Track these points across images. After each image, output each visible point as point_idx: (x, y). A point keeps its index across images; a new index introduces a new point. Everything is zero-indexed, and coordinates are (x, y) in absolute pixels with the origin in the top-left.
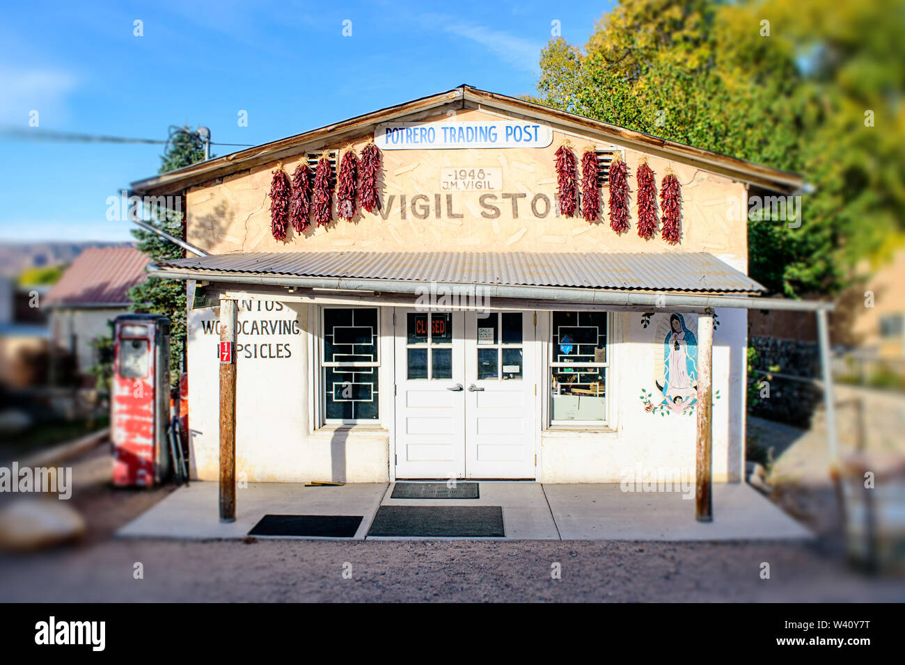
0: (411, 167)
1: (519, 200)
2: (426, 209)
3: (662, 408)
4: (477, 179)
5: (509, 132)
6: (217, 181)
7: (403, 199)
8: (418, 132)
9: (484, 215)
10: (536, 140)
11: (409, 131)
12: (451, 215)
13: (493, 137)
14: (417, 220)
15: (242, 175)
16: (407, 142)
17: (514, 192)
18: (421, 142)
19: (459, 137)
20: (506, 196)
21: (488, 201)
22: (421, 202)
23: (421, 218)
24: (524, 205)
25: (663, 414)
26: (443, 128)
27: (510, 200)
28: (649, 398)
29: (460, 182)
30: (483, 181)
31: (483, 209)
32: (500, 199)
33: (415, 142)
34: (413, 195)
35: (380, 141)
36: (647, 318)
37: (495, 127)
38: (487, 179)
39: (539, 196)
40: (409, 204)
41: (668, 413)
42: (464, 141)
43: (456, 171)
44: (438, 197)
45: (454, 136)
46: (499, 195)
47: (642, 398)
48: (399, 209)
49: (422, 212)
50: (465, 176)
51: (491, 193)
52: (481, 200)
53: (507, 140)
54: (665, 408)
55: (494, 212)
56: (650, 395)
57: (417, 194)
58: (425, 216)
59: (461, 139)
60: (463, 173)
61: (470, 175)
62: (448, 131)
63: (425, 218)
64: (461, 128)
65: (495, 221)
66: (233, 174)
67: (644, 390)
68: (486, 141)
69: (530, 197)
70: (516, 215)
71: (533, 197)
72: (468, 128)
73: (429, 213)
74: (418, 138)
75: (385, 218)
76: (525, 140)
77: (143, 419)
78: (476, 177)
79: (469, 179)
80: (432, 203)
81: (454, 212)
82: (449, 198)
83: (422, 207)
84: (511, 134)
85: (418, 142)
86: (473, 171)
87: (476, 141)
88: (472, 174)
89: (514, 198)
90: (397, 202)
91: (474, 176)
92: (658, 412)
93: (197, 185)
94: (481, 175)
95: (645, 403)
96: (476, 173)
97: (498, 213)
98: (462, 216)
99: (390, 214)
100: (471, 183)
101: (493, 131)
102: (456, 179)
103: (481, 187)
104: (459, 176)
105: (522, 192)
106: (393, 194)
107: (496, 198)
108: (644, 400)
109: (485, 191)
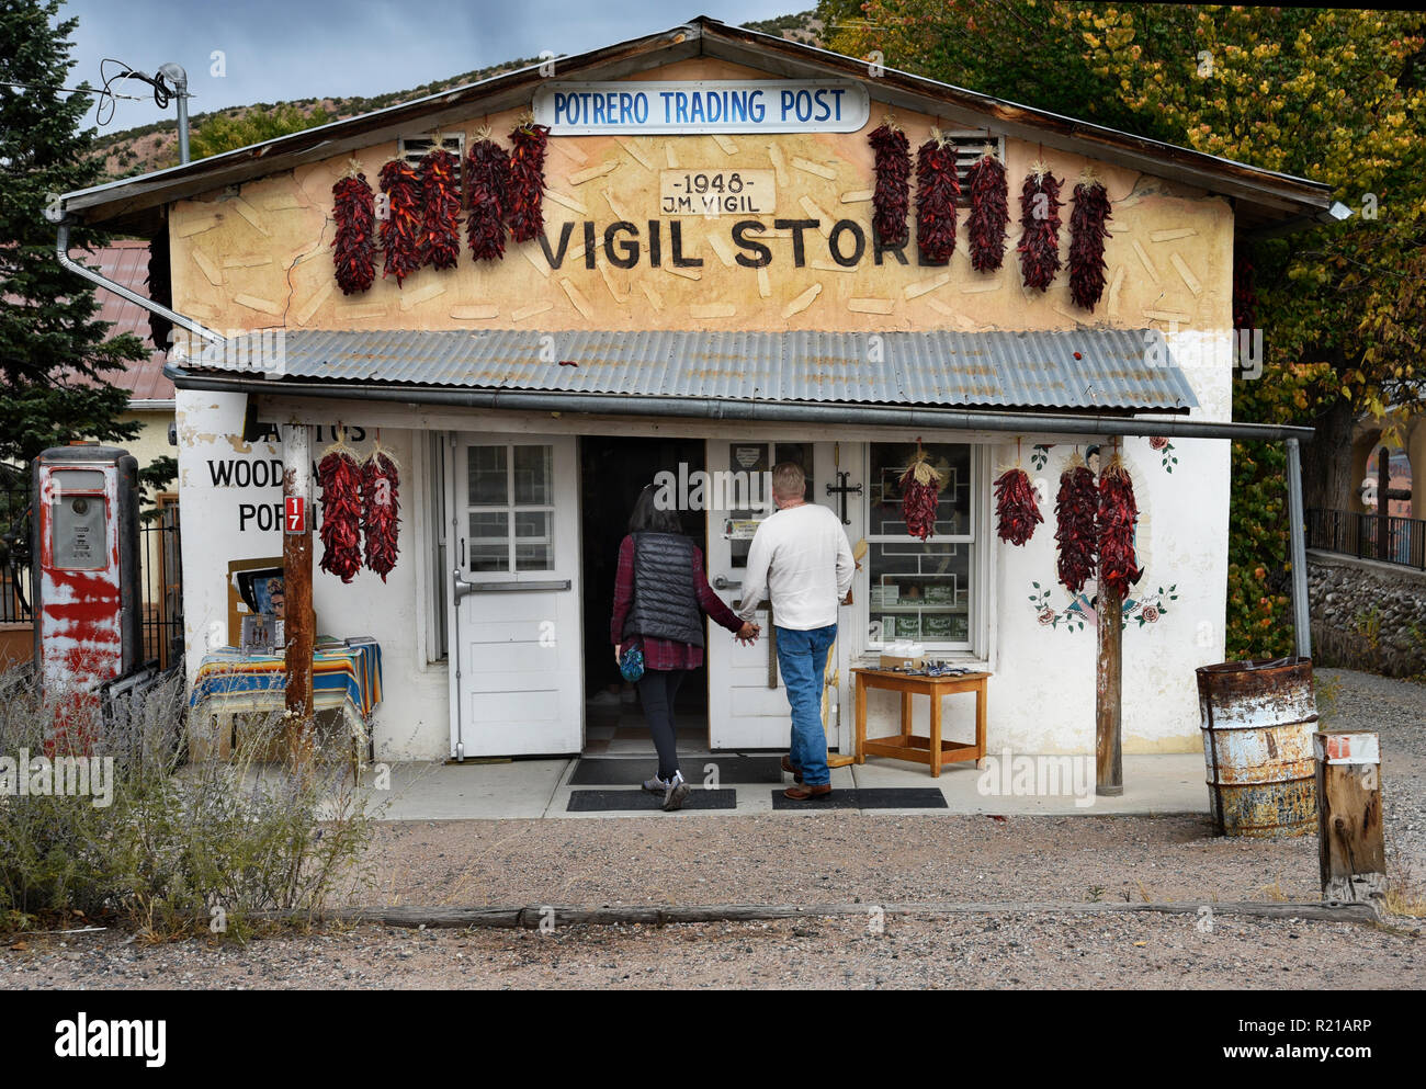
0: (604, 169)
1: (807, 232)
2: (633, 247)
3: (1069, 617)
4: (728, 193)
5: (788, 103)
6: (229, 190)
7: (589, 229)
8: (615, 101)
9: (741, 260)
10: (838, 118)
11: (599, 100)
12: (679, 260)
13: (757, 113)
14: (616, 270)
15: (278, 181)
16: (596, 121)
17: (796, 216)
18: (623, 121)
19: (694, 111)
20: (781, 224)
21: (749, 233)
22: (623, 235)
23: (622, 266)
24: (815, 241)
25: (1071, 628)
26: (662, 94)
27: (787, 233)
28: (1044, 600)
29: (695, 197)
30: (738, 196)
31: (739, 250)
32: (771, 232)
33: (610, 121)
34: (609, 222)
35: (545, 117)
36: (1043, 453)
37: (760, 93)
38: (746, 192)
39: (843, 225)
40: (600, 241)
41: (1081, 625)
42: (703, 120)
43: (688, 177)
44: (654, 227)
45: (684, 109)
46: (767, 221)
47: (1033, 598)
48: (581, 250)
49: (624, 255)
50: (706, 187)
51: (753, 219)
52: (736, 232)
53: (784, 118)
54: (1076, 617)
55: (759, 255)
56: (1047, 594)
57: (615, 220)
58: (632, 262)
59: (698, 116)
60: (701, 181)
61: (714, 185)
62: (673, 100)
63: (630, 267)
64: (696, 96)
65: (762, 271)
66: (259, 179)
67: (1036, 585)
68: (744, 119)
69: (827, 227)
70: (800, 261)
71: (832, 226)
72: (709, 94)
73: (638, 256)
74: (616, 114)
75: (556, 263)
76: (817, 118)
77: (101, 646)
78: (726, 188)
79: (712, 193)
80: (644, 238)
81: (684, 256)
82: (676, 228)
83: (624, 245)
84: (790, 107)
85: (616, 121)
86: (720, 177)
87: (726, 119)
88: (718, 183)
89: (798, 227)
90: (577, 235)
91: (721, 187)
92: (1062, 625)
93: (189, 199)
94: (735, 185)
95: (1039, 608)
96: (726, 182)
97: (767, 257)
98: (699, 263)
99: (566, 258)
100: (716, 201)
101: (758, 100)
102: (688, 191)
103: (735, 206)
104: (693, 187)
105: (813, 217)
106: (569, 220)
107: (763, 228)
108: (1037, 603)
109: (742, 215)
